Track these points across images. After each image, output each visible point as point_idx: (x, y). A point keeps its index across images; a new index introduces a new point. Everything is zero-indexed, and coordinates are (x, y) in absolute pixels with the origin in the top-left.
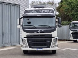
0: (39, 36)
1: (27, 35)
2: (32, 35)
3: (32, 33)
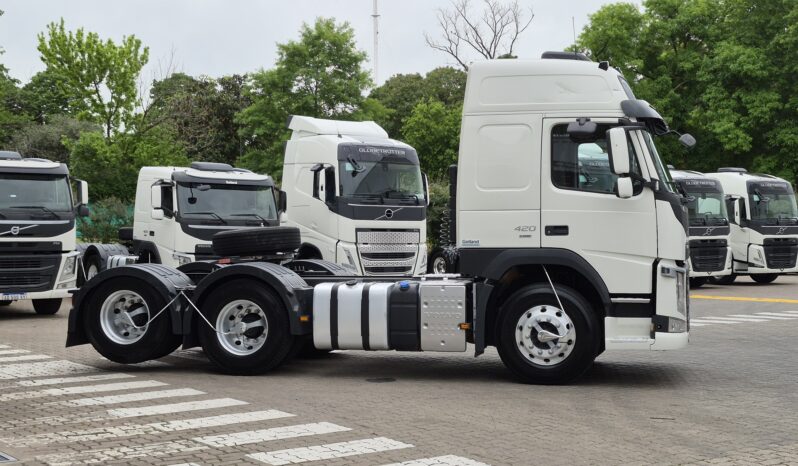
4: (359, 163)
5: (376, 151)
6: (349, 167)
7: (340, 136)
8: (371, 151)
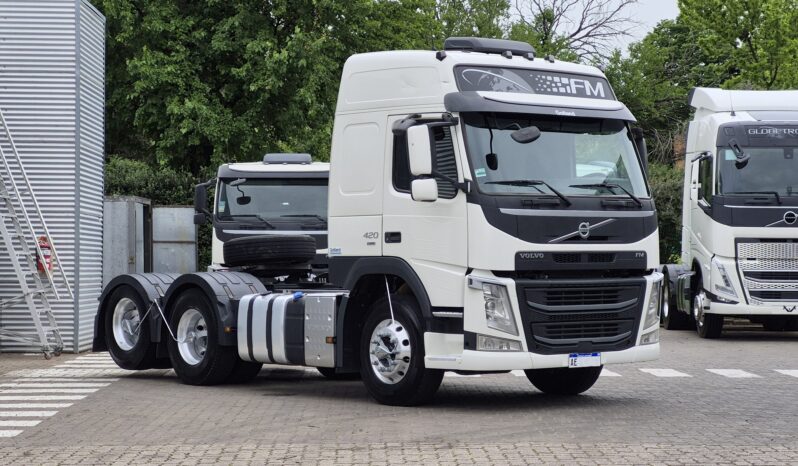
0: (584, 265)
1: (518, 256)
2: (546, 254)
3: (545, 242)
4: (744, 150)
5: (776, 131)
6: (730, 155)
7: (733, 114)
8: (768, 131)
